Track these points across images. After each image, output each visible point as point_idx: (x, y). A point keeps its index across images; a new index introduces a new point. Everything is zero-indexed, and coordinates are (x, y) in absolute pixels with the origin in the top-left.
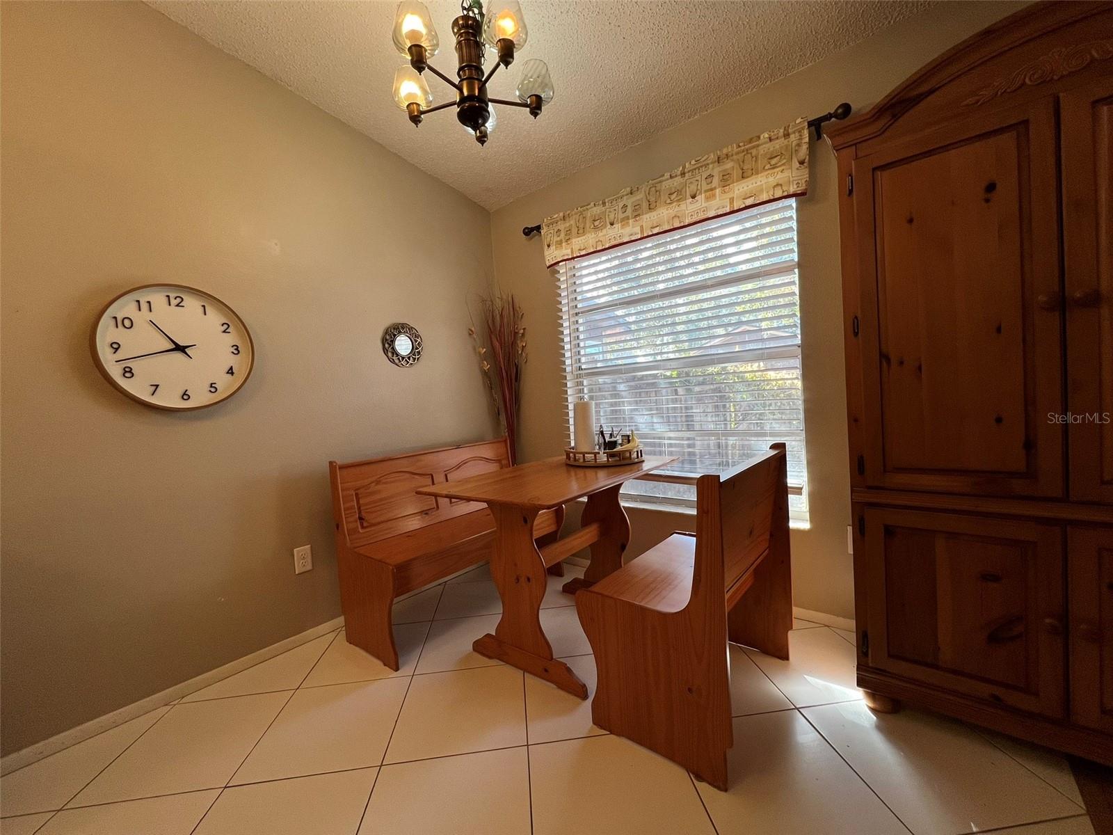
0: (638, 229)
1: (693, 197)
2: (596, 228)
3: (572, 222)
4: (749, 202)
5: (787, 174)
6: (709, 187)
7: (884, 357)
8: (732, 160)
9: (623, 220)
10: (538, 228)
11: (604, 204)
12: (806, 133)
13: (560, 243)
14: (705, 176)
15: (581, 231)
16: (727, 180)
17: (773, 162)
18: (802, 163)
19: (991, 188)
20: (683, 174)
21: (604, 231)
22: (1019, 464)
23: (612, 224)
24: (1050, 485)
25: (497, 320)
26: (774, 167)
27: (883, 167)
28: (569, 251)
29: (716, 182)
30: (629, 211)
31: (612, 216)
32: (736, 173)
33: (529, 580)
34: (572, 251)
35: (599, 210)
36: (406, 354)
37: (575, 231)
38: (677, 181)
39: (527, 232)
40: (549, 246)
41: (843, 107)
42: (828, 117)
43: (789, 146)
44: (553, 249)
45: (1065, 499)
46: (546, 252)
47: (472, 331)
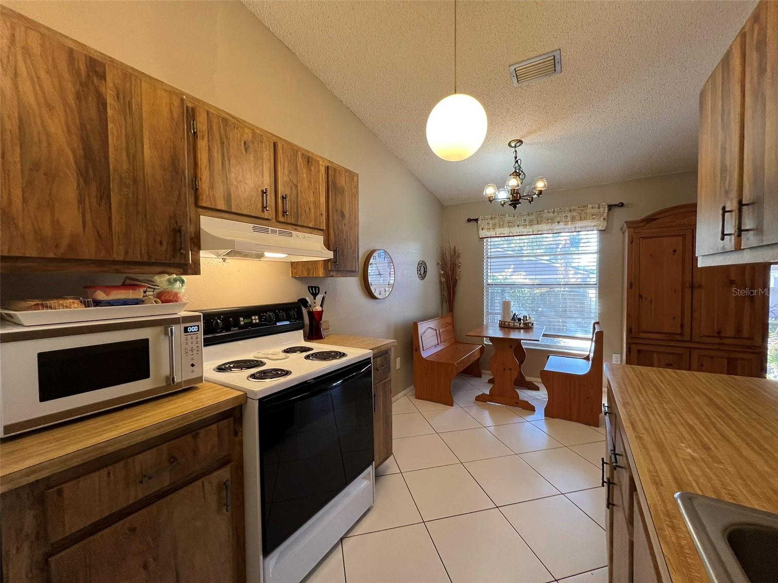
0: (531, 230)
1: (559, 223)
2: (509, 226)
3: (496, 221)
5: (599, 222)
6: (566, 220)
7: (640, 296)
8: (576, 212)
9: (523, 225)
10: (476, 220)
11: (514, 216)
12: (606, 209)
13: (490, 229)
14: (564, 215)
15: (502, 226)
16: (573, 219)
17: (594, 217)
18: (604, 219)
19: (675, 251)
20: (554, 213)
21: (514, 228)
22: (679, 331)
23: (518, 226)
24: (687, 338)
25: (448, 258)
26: (594, 219)
27: (643, 238)
28: (494, 233)
29: (569, 219)
30: (527, 222)
31: (518, 223)
32: (578, 217)
33: (510, 369)
34: (496, 234)
35: (511, 218)
36: (423, 275)
37: (498, 225)
38: (551, 215)
39: (469, 220)
40: (483, 229)
41: (621, 203)
42: (615, 205)
43: (599, 212)
44: (485, 231)
45: (691, 341)
46: (481, 232)
47: (439, 263)
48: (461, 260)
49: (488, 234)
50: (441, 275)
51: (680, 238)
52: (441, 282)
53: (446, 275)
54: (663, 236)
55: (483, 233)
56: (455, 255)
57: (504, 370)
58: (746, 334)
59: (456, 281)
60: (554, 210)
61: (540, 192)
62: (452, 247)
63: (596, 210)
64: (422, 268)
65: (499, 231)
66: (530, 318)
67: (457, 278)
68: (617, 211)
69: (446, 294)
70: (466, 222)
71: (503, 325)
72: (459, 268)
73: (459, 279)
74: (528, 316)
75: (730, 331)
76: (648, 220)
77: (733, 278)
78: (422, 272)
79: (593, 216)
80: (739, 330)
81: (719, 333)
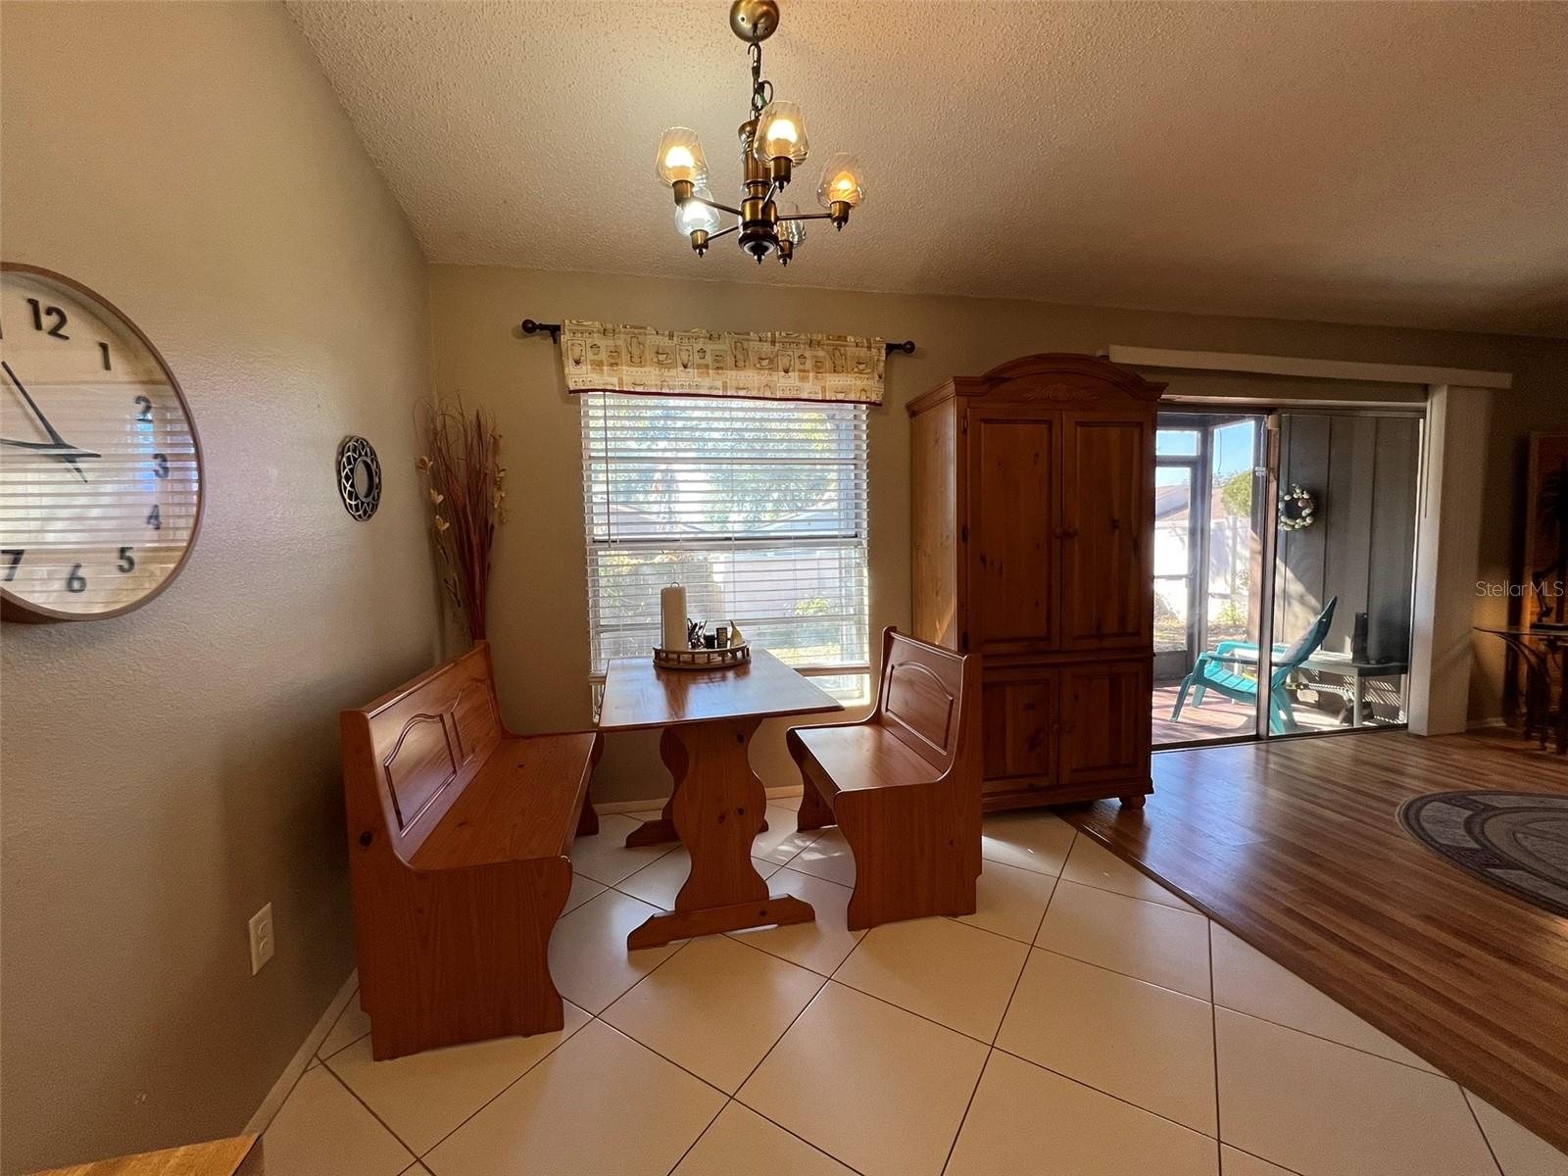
0: (719, 384)
1: (786, 371)
2: (659, 363)
3: (621, 343)
4: (840, 397)
5: (870, 382)
6: (802, 367)
8: (824, 350)
9: (699, 367)
10: (554, 331)
11: (671, 336)
12: (883, 351)
13: (600, 364)
14: (797, 354)
15: (638, 360)
16: (819, 368)
17: (862, 367)
18: (880, 377)
19: (1037, 456)
20: (773, 343)
21: (673, 372)
22: (1044, 632)
23: (685, 367)
24: (1055, 644)
25: (458, 451)
26: (861, 372)
27: (986, 421)
28: (615, 380)
29: (809, 365)
30: (709, 359)
31: (685, 357)
32: (828, 364)
33: (741, 812)
34: (621, 382)
35: (664, 342)
36: (364, 501)
37: (625, 357)
38: (766, 347)
39: (529, 328)
40: (577, 362)
41: (909, 343)
42: (898, 347)
43: (871, 358)
44: (585, 368)
45: (1060, 651)
46: (570, 369)
47: (422, 461)
48: (503, 461)
49: (596, 379)
50: (432, 509)
51: (1045, 427)
52: (433, 534)
53: (451, 509)
54: (1015, 422)
55: (577, 376)
56: (482, 441)
57: (722, 818)
58: (1130, 629)
59: (487, 533)
60: (773, 335)
62: (471, 417)
63: (863, 352)
64: (360, 469)
65: (628, 375)
66: (736, 633)
67: (493, 519)
68: (901, 361)
69: (453, 575)
70: (516, 336)
71: (671, 664)
72: (499, 489)
73: (501, 523)
74: (730, 630)
75: (1112, 622)
76: (994, 379)
78: (362, 488)
79: (860, 365)
80: (1123, 619)
81: (1099, 627)
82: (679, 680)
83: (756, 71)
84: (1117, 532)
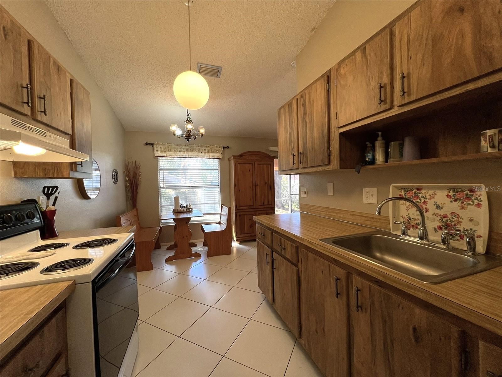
0: (187, 155)
1: (202, 152)
2: (175, 151)
3: (166, 147)
4: (213, 157)
5: (219, 154)
7: (239, 190)
8: (210, 148)
9: (183, 152)
10: (152, 144)
12: (222, 148)
13: (162, 151)
14: (204, 149)
15: (170, 150)
16: (208, 152)
18: (222, 153)
19: (250, 170)
20: (199, 147)
21: (177, 153)
22: (252, 205)
23: (180, 152)
24: (255, 207)
25: (131, 169)
26: (217, 152)
27: (239, 164)
28: (165, 154)
29: (206, 151)
30: (185, 150)
31: (180, 150)
32: (210, 151)
33: (187, 236)
34: (166, 155)
35: (176, 147)
36: (116, 181)
37: (167, 149)
38: (197, 148)
39: (147, 144)
40: (157, 151)
41: (228, 146)
42: (225, 147)
43: (220, 149)
44: (159, 152)
45: (256, 208)
46: (156, 152)
47: (125, 172)
48: (141, 171)
49: (161, 154)
50: (126, 181)
51: (251, 165)
52: (126, 186)
53: (130, 181)
54: (245, 164)
55: (157, 154)
56: (136, 167)
57: (183, 237)
58: (270, 203)
59: (137, 186)
60: (199, 145)
61: (202, 134)
62: (134, 162)
63: (218, 148)
64: (116, 175)
65: (168, 153)
66: (190, 206)
67: (138, 183)
68: (226, 150)
69: (130, 195)
70: (144, 145)
71: (176, 212)
72: (140, 176)
73: (140, 183)
75: (266, 203)
76: (241, 156)
77: (266, 182)
78: (116, 178)
79: (217, 151)
80: (268, 202)
81: (263, 203)
82: (177, 215)
83: (187, 112)
84: (266, 185)
